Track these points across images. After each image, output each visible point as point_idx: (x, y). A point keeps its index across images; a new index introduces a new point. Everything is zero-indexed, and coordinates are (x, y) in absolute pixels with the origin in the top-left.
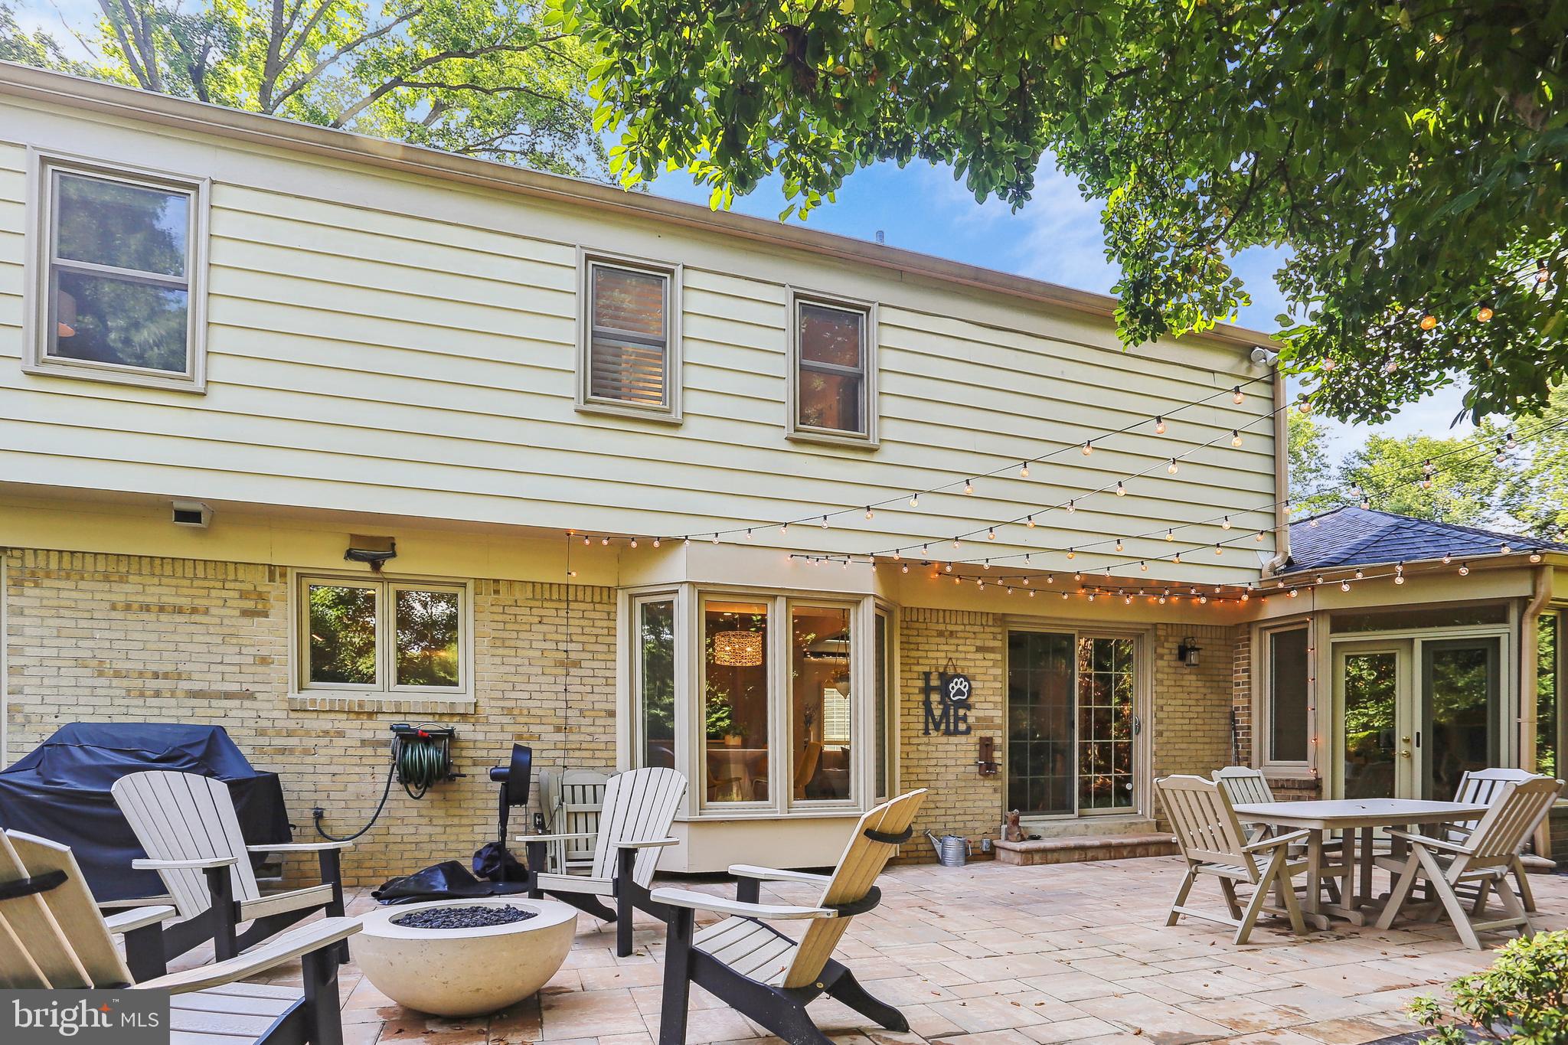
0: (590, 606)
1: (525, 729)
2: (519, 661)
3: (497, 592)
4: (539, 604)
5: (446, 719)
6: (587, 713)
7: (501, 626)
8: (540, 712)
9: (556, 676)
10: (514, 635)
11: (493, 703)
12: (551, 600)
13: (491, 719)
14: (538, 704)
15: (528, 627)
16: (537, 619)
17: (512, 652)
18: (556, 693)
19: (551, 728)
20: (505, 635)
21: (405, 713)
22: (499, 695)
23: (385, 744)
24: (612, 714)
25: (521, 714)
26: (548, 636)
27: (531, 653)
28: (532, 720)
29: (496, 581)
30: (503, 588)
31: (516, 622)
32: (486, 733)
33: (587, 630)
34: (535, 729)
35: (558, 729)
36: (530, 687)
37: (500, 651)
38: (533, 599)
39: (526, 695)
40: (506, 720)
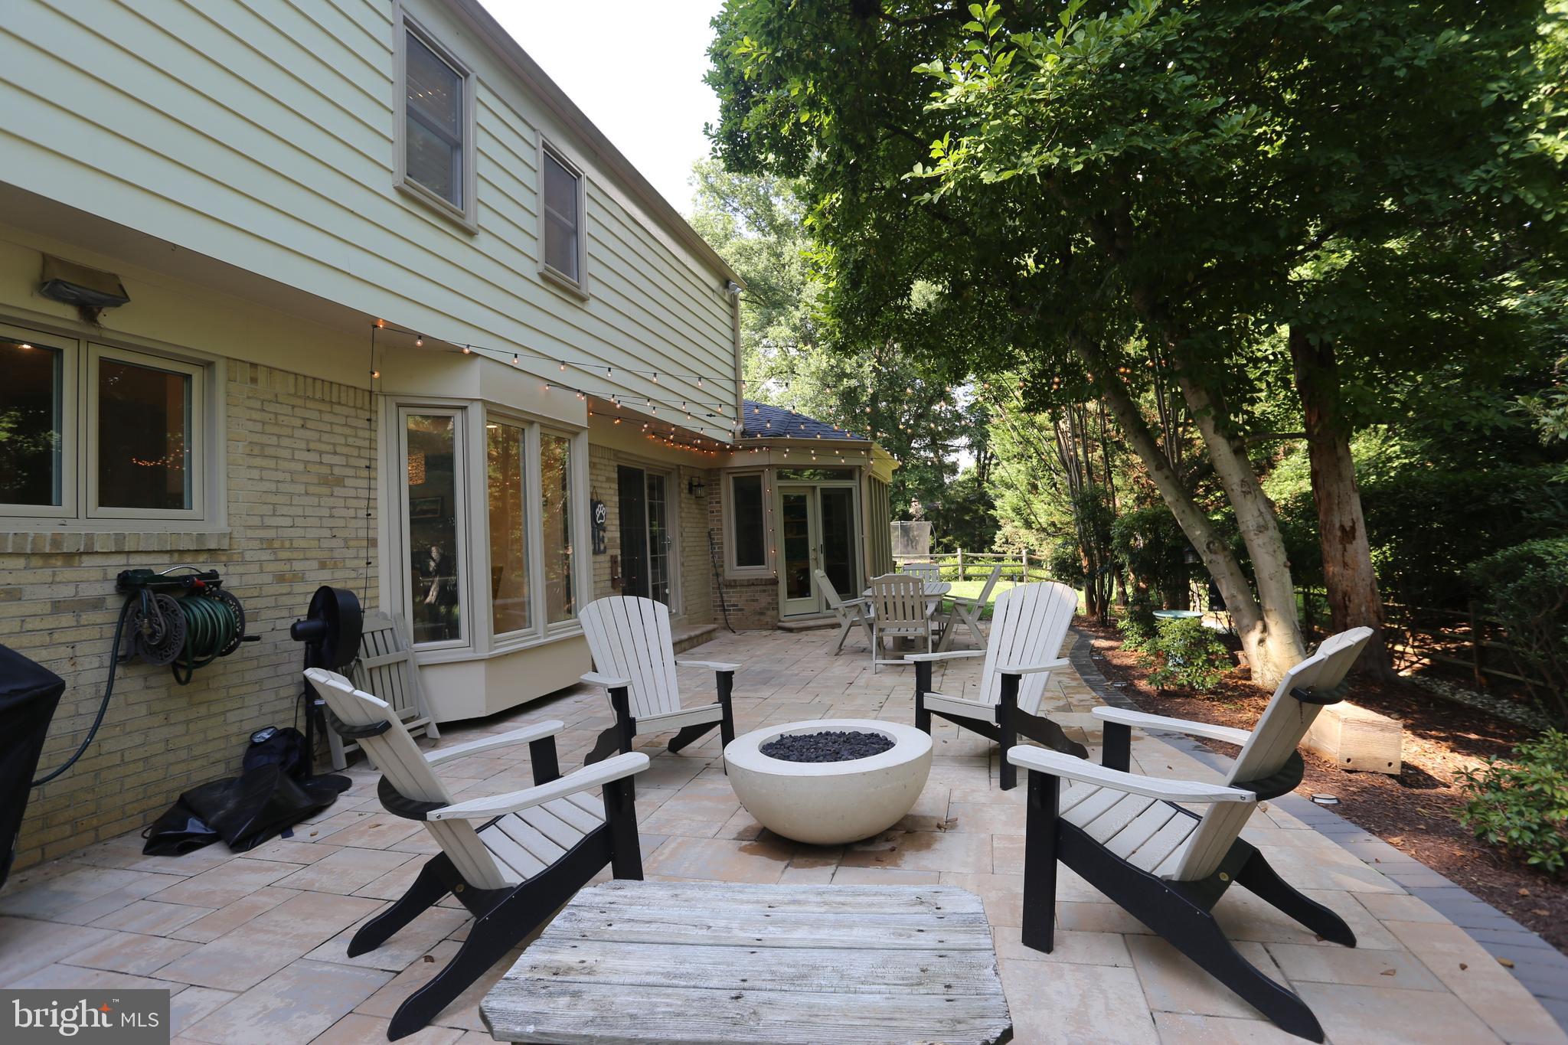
0: (352, 412)
1: (287, 567)
2: (280, 476)
3: (254, 380)
4: (300, 402)
5: (188, 558)
6: (351, 543)
7: (258, 427)
8: (303, 544)
9: (320, 496)
10: (274, 440)
11: (250, 533)
12: (314, 399)
13: (248, 556)
14: (300, 532)
15: (289, 431)
16: (299, 423)
17: (271, 463)
18: (321, 518)
19: (315, 565)
20: (265, 439)
21: (129, 553)
22: (257, 521)
23: (97, 604)
24: (372, 543)
25: (282, 548)
26: (312, 446)
27: (293, 466)
28: (295, 555)
29: (254, 365)
30: (262, 375)
31: (276, 424)
32: (241, 575)
33: (351, 440)
34: (298, 566)
35: (323, 566)
36: (293, 511)
37: (258, 462)
38: (295, 395)
39: (288, 522)
40: (265, 556)
